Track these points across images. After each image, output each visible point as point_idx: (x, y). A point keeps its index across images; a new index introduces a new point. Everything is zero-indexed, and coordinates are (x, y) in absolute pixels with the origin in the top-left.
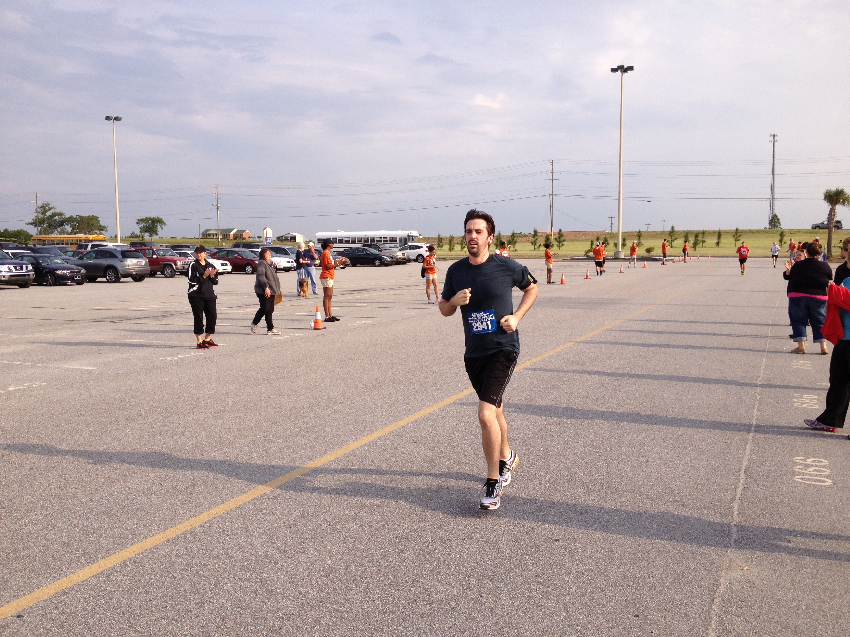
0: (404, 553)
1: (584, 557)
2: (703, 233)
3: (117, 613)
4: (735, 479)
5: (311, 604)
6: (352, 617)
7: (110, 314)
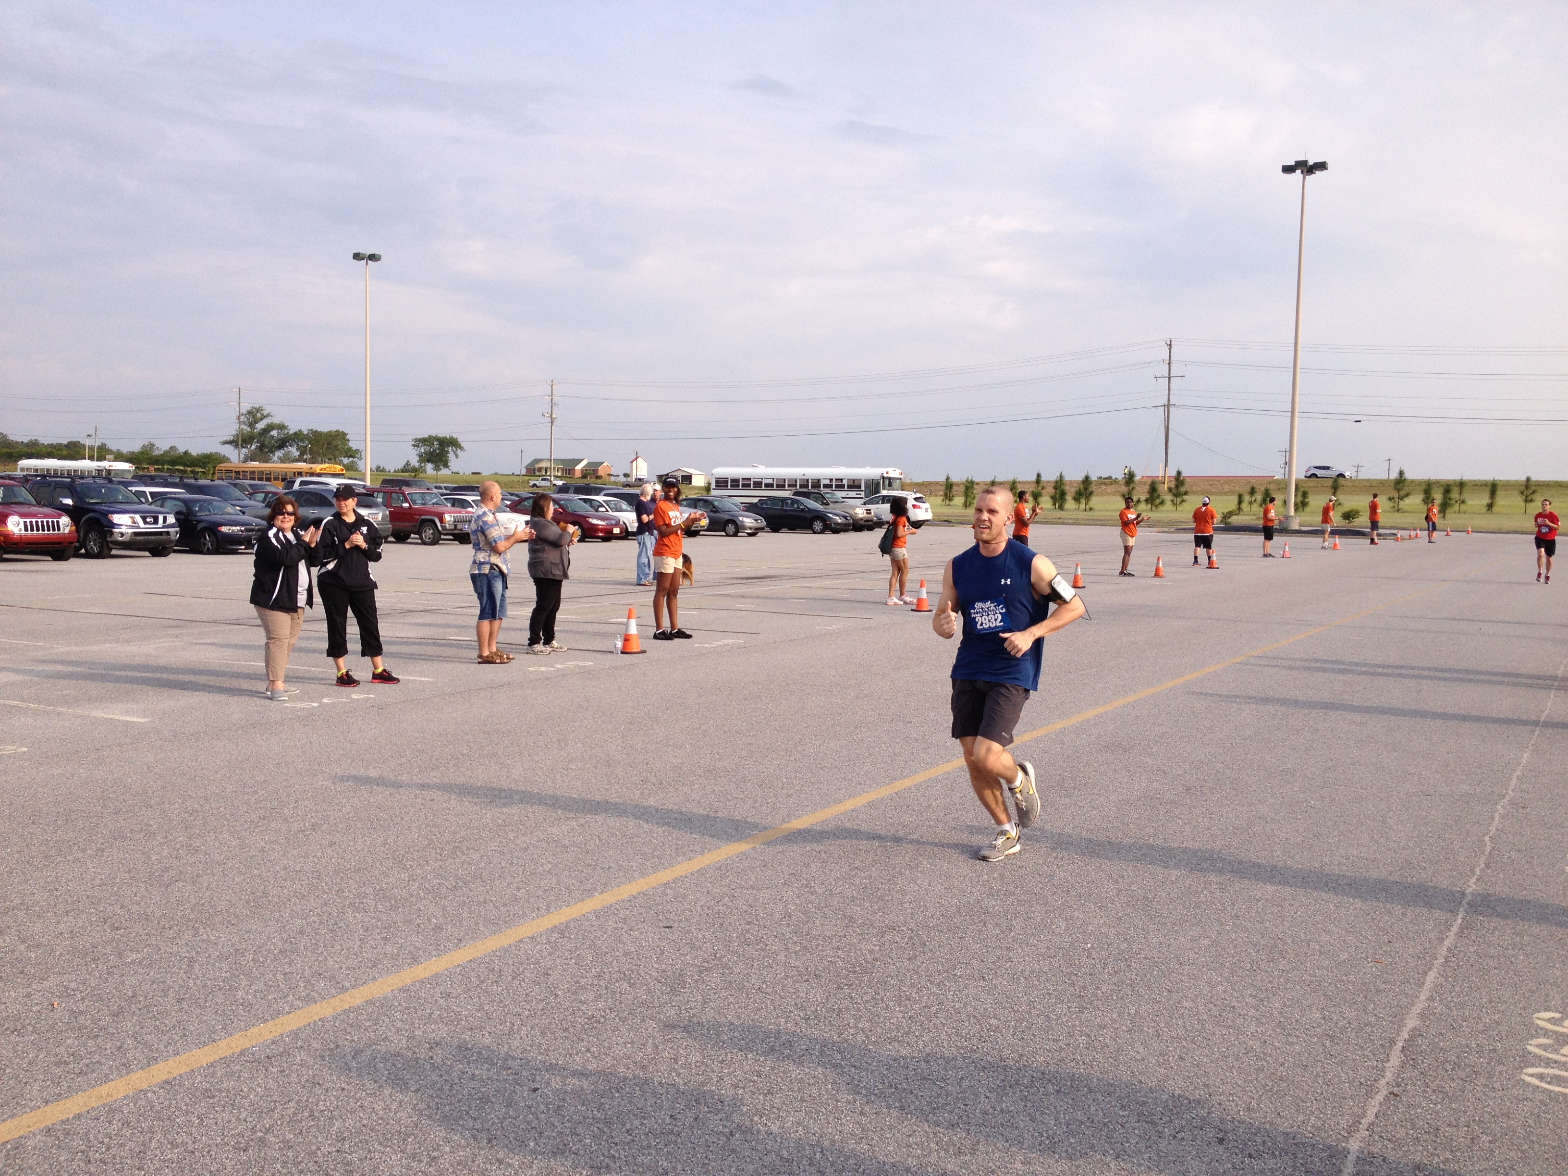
2: (1461, 485)
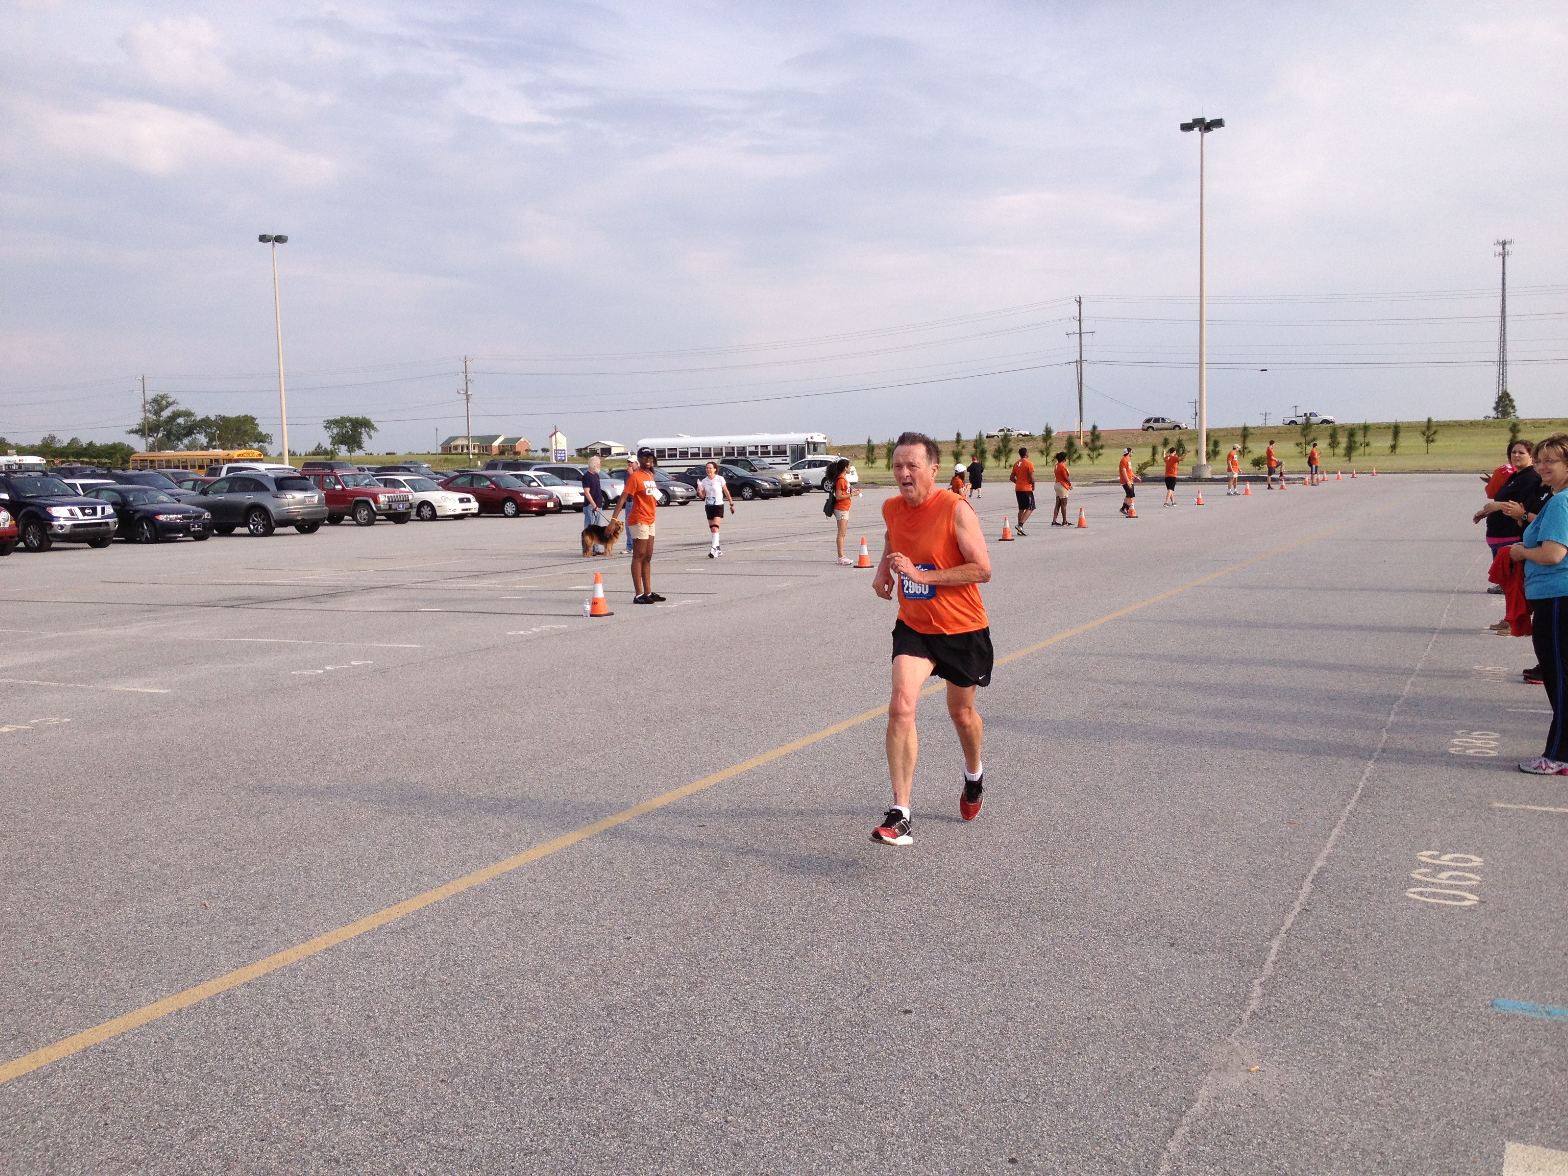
0: (608, 1038)
1: (948, 1044)
2: (1366, 428)
3: (36, 1149)
4: (1289, 894)
5: (400, 1135)
6: (468, 1159)
7: (234, 592)
